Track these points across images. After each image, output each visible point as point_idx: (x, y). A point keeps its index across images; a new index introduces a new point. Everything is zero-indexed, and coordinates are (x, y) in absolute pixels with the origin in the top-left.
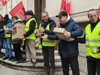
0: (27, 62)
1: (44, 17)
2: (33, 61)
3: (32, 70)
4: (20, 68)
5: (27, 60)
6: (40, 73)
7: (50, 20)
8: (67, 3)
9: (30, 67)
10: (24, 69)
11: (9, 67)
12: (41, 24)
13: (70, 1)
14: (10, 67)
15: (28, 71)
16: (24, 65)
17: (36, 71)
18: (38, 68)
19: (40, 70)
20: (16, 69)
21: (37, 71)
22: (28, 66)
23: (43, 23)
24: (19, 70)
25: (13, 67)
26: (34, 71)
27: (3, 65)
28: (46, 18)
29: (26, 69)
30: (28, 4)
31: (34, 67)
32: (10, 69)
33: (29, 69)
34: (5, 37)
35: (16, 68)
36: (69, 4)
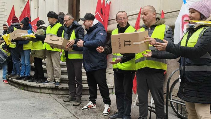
0: (48, 82)
1: (67, 21)
2: (56, 81)
3: (55, 92)
4: (39, 90)
5: (48, 80)
6: (64, 96)
7: (74, 24)
8: (105, 4)
9: (52, 89)
10: (43, 91)
11: (24, 90)
12: (64, 30)
13: (111, 2)
14: (26, 88)
15: (49, 94)
16: (43, 85)
17: (59, 94)
18: (62, 89)
19: (64, 92)
20: (33, 92)
21: (61, 94)
22: (49, 87)
23: (66, 29)
24: (37, 92)
25: (29, 89)
26: (56, 94)
27: (16, 87)
28: (68, 22)
29: (46, 91)
30: (58, 4)
31: (56, 89)
32: (25, 91)
33: (50, 92)
34: (23, 49)
35: (33, 90)
36: (109, 6)
